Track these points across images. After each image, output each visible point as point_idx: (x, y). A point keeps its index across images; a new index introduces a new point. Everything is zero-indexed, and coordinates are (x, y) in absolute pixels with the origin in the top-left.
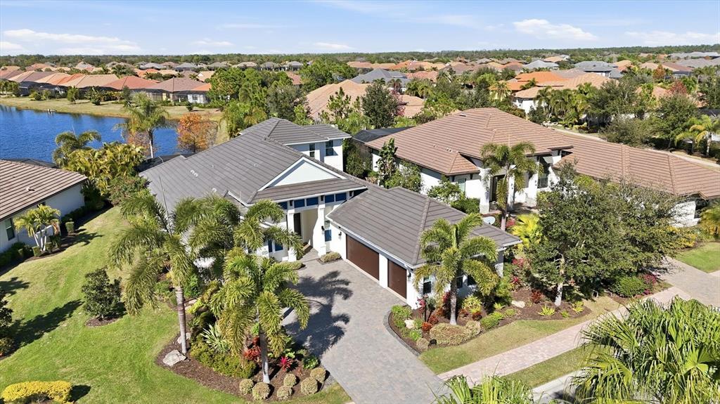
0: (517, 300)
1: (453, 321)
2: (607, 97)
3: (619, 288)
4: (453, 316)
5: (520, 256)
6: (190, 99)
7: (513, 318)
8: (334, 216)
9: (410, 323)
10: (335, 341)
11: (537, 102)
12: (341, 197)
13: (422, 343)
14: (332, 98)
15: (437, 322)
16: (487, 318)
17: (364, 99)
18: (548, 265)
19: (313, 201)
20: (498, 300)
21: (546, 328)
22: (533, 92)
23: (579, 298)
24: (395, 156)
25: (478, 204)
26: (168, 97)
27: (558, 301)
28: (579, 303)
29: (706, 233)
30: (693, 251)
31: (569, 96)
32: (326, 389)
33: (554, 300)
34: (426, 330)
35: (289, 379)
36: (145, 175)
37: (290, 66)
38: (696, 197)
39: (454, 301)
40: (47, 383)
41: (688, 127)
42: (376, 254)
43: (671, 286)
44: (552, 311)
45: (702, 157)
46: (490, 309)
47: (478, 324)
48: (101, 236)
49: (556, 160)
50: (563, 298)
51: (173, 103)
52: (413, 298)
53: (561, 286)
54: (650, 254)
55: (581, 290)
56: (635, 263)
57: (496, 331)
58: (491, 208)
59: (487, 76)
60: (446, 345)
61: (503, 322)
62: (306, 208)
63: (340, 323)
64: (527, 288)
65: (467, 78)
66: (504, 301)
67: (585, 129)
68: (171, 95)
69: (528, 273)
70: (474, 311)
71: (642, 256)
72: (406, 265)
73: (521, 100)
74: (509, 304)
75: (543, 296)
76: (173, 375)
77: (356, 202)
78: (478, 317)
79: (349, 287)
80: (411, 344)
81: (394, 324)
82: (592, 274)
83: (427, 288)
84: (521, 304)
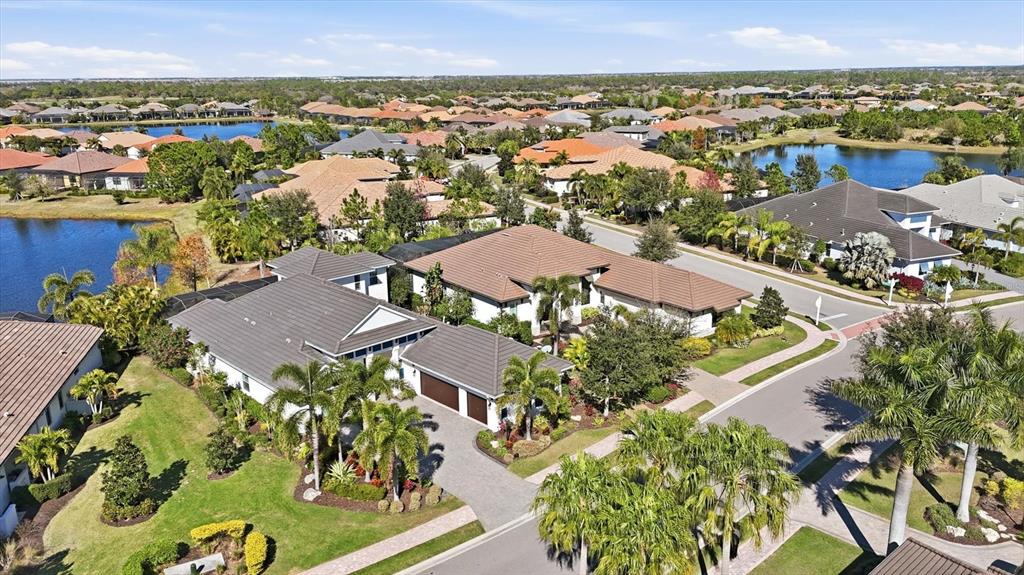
0: (575, 415)
1: (529, 438)
2: (642, 188)
3: (651, 396)
4: (528, 433)
5: (574, 377)
6: (109, 183)
7: (573, 430)
8: (407, 355)
9: (495, 444)
10: (438, 466)
11: (571, 184)
12: (413, 337)
13: (508, 457)
14: (345, 201)
15: (516, 441)
16: (554, 432)
17: (386, 205)
18: (597, 385)
19: (390, 344)
20: (561, 416)
21: (598, 434)
22: (567, 171)
23: (622, 408)
24: (442, 280)
25: (530, 327)
26: (73, 180)
27: (606, 411)
28: (622, 412)
29: (721, 341)
30: (709, 358)
31: (604, 181)
32: (444, 500)
33: (603, 412)
34: (509, 447)
35: (416, 495)
36: (176, 322)
37: (223, 109)
38: (711, 310)
39: (528, 421)
40: (223, 524)
41: (717, 223)
42: (456, 388)
43: (690, 390)
44: (602, 420)
45: (731, 252)
46: (555, 425)
47: (548, 438)
48: (149, 395)
49: (596, 277)
50: (610, 409)
51: (84, 189)
52: (494, 422)
53: (607, 400)
54: (670, 368)
55: (623, 401)
56: (660, 376)
57: (562, 442)
58: (542, 329)
59: (509, 143)
60: (526, 457)
61: (566, 434)
62: (382, 350)
63: (437, 451)
64: (582, 404)
65: (482, 141)
66: (564, 416)
67: (623, 219)
68: (77, 178)
69: (582, 392)
70: (544, 428)
71: (665, 370)
72: (488, 396)
73: (553, 181)
74: (569, 419)
75: (594, 409)
76: (316, 507)
77: (428, 340)
78: (546, 432)
79: (434, 420)
80: (500, 460)
81: (482, 444)
82: (628, 390)
83: (504, 413)
84: (578, 418)
